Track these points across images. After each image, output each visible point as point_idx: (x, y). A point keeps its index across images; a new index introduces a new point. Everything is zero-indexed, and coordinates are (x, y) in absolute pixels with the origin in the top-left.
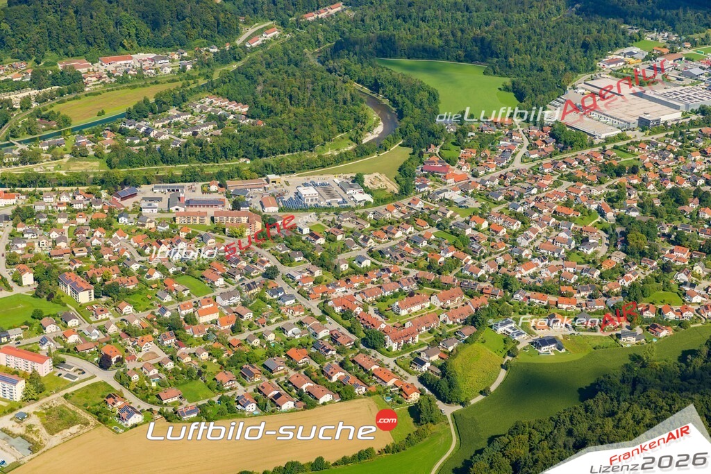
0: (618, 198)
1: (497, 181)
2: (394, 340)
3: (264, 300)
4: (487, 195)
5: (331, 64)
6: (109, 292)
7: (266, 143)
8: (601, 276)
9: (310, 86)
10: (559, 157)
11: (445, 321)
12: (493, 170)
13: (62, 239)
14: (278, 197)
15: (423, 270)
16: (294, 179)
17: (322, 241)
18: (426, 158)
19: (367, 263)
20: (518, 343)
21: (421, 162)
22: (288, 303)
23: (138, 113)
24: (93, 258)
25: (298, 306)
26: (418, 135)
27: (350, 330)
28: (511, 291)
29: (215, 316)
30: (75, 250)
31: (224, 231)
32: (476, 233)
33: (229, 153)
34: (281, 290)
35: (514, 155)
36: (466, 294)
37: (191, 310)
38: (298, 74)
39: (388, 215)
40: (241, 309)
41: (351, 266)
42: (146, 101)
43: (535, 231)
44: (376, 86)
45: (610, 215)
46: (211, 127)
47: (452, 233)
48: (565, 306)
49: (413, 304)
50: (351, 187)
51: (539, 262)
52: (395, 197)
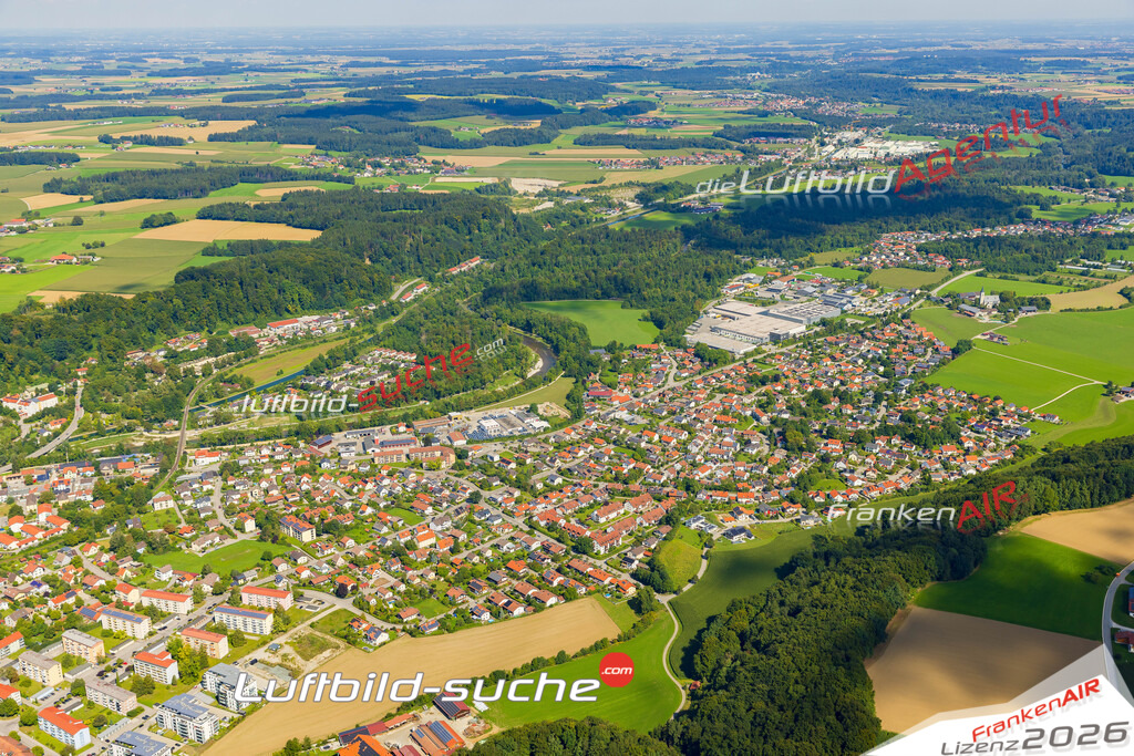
0: (768, 403)
1: (657, 399)
2: (601, 545)
3: (473, 522)
4: (651, 412)
5: (483, 311)
6: (327, 529)
7: (442, 384)
8: (769, 471)
9: (470, 332)
10: (707, 373)
11: (641, 524)
12: (651, 390)
13: (272, 487)
14: (464, 431)
15: (610, 482)
16: (474, 415)
17: (513, 465)
18: (589, 385)
19: (559, 480)
20: (712, 535)
21: (586, 389)
22: (495, 523)
23: (316, 369)
24: (305, 502)
25: (505, 524)
26: (577, 366)
27: (558, 540)
28: (693, 492)
29: (432, 541)
30: (288, 496)
31: (421, 465)
32: (649, 446)
33: (409, 397)
34: (488, 511)
35: (667, 375)
36: (654, 499)
37: (409, 538)
38: (456, 322)
39: (568, 437)
40: (455, 532)
41: (545, 485)
42: (321, 358)
43: (702, 439)
44: (528, 327)
45: (764, 419)
46: (386, 376)
47: (628, 447)
48: (744, 500)
49: (610, 512)
50: (528, 416)
51: (712, 465)
52: (568, 422)
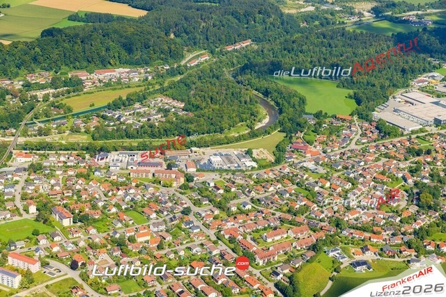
0: (416, 170)
1: (338, 157)
2: (261, 258)
3: (180, 228)
4: (331, 166)
5: (240, 78)
6: (82, 219)
7: (192, 127)
8: (401, 221)
9: (225, 92)
10: (380, 142)
11: (296, 247)
12: (337, 149)
13: (57, 184)
14: (196, 162)
15: (284, 212)
16: (208, 150)
17: (221, 191)
18: (294, 140)
19: (249, 207)
20: (342, 263)
21: (291, 143)
22: (195, 231)
23: (115, 106)
24: (75, 197)
25: (202, 232)
26: (290, 125)
27: (233, 250)
28: (341, 229)
29: (148, 238)
30: (65, 192)
31: (160, 183)
32: (321, 190)
33: (169, 133)
34: (192, 222)
35: (351, 140)
36: (311, 229)
37: (133, 233)
38: (217, 84)
39: (266, 176)
40: (164, 234)
41: (238, 208)
42: (120, 98)
43: (360, 190)
44: (266, 93)
45: (410, 181)
46: (160, 116)
47: (306, 189)
48: (375, 240)
49: (276, 235)
50: (244, 157)
51: (361, 210)
52: (272, 164)
